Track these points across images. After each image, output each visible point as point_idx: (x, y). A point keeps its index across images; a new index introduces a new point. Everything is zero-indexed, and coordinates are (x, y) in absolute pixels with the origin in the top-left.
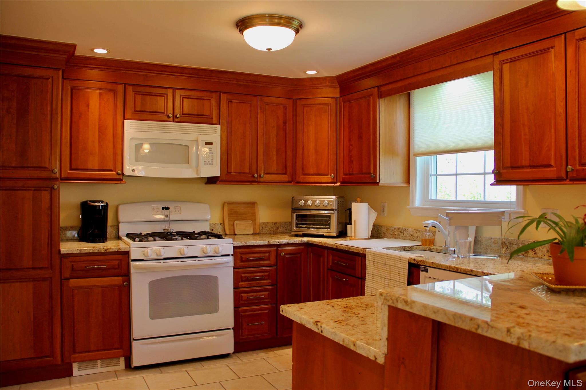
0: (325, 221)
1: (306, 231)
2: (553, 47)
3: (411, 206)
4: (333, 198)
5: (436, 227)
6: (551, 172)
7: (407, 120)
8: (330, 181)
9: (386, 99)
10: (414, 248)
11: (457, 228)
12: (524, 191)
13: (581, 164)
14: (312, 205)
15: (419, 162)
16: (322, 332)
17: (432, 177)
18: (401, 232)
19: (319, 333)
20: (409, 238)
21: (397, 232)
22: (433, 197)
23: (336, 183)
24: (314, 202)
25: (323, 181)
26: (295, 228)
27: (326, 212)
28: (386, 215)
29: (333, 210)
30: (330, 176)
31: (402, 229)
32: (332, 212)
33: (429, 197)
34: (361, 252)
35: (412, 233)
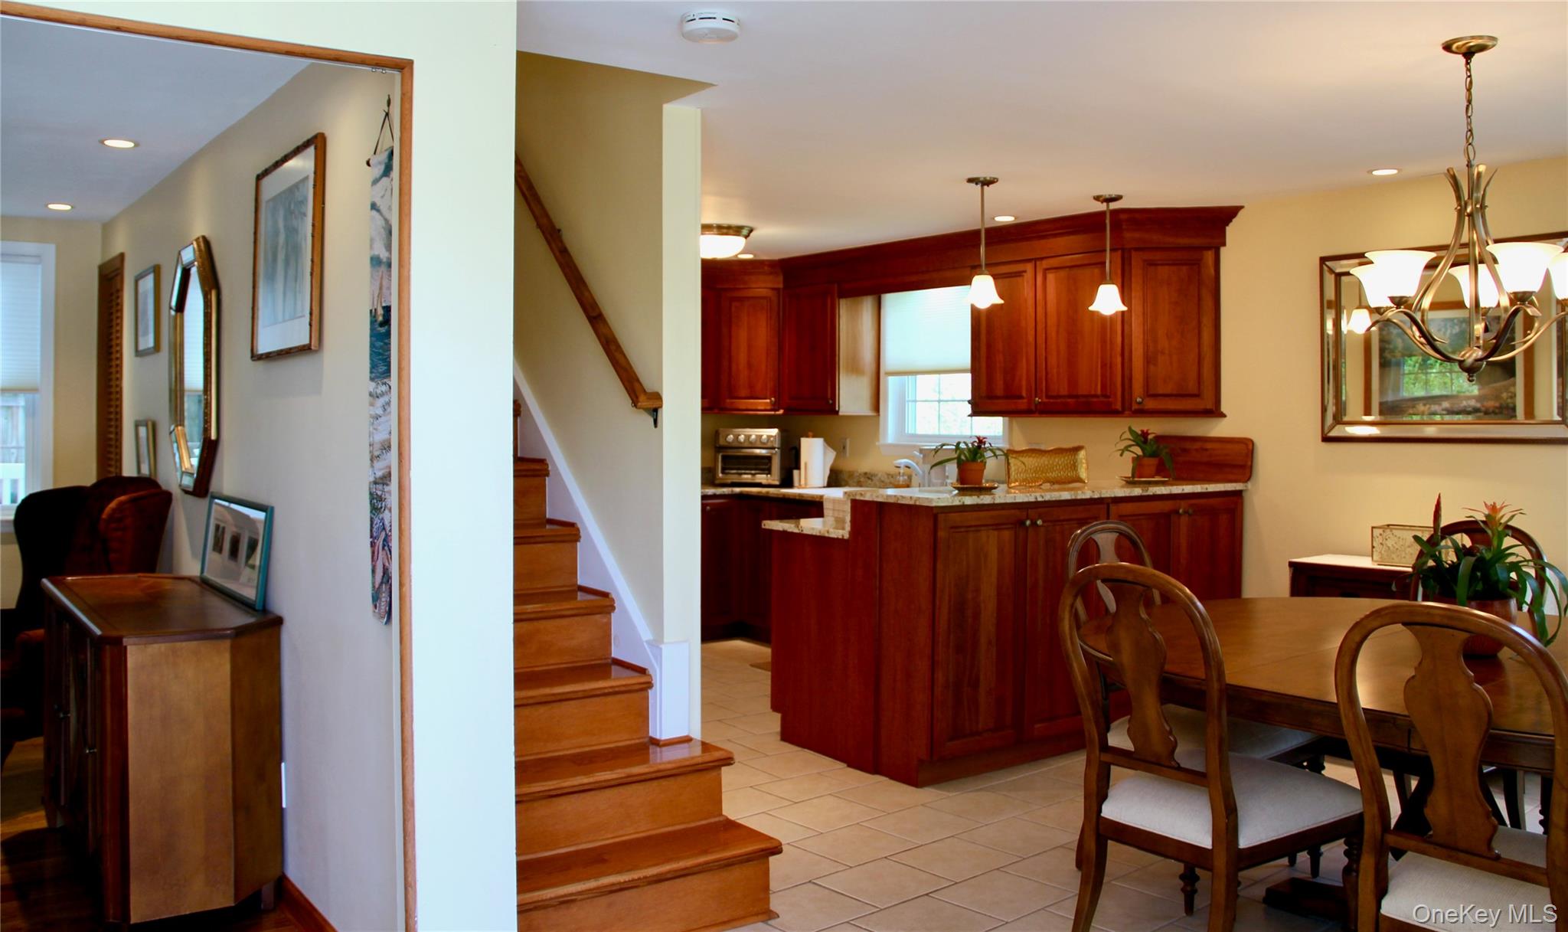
0: (762, 464)
1: (735, 478)
2: (1025, 272)
3: (882, 441)
4: (774, 432)
5: (910, 468)
6: (1022, 404)
7: (876, 326)
8: (769, 408)
9: (848, 299)
12: (1010, 423)
13: (1047, 397)
14: (745, 440)
15: (892, 386)
16: (802, 531)
17: (910, 403)
18: (869, 478)
21: (863, 478)
22: (910, 431)
23: (778, 410)
24: (748, 437)
25: (760, 408)
26: (720, 475)
27: (763, 452)
28: (848, 454)
29: (774, 448)
30: (768, 401)
31: (870, 474)
32: (774, 451)
33: (905, 430)
34: (817, 500)
35: (882, 479)
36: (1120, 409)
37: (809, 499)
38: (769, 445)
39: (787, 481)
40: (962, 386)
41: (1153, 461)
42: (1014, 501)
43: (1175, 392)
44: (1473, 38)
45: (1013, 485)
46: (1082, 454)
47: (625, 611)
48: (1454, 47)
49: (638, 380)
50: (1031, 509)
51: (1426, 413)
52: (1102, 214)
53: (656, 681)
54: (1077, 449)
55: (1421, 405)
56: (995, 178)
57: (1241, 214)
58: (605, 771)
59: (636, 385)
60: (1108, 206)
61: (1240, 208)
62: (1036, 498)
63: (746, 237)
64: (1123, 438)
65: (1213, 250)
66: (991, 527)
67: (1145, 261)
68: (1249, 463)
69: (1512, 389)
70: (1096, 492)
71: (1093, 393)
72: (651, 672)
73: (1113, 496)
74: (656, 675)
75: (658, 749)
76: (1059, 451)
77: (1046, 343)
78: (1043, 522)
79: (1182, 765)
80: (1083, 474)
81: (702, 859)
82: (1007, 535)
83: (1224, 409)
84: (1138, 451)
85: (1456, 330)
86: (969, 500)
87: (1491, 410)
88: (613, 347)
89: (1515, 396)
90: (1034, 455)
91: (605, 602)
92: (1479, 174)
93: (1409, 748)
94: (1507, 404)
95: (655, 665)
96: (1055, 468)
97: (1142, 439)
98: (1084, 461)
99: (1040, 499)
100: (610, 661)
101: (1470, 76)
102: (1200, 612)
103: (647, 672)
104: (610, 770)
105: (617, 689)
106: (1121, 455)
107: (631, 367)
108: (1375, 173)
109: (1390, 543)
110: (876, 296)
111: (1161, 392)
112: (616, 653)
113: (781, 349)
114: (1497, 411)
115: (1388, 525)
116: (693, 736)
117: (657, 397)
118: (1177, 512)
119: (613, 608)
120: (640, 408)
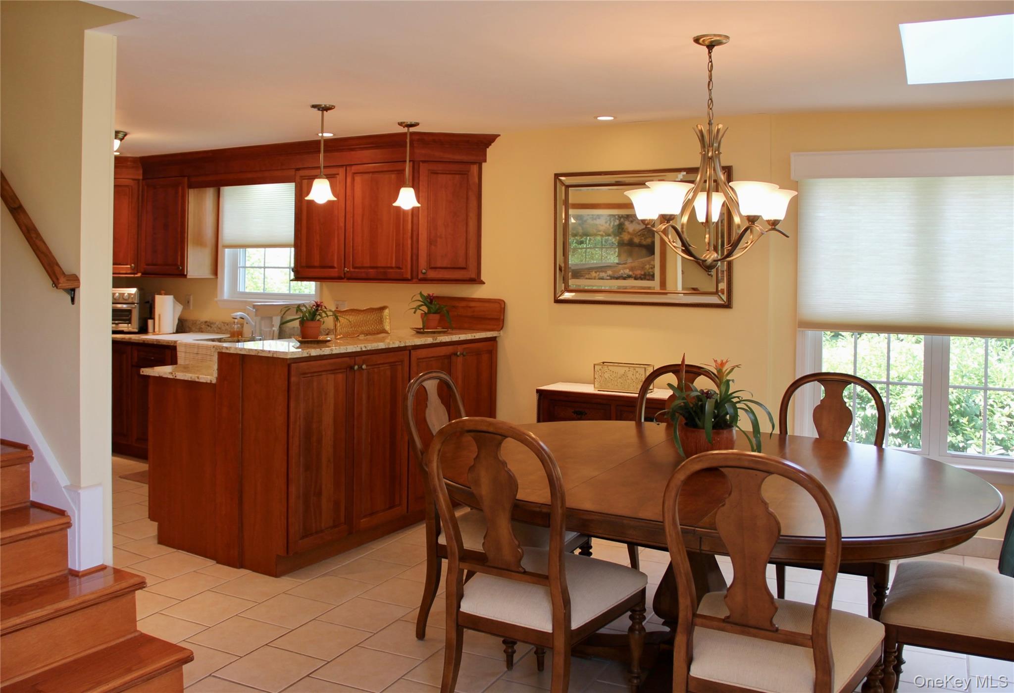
0: (124, 316)
2: (338, 174)
3: (219, 298)
4: (134, 290)
5: (243, 319)
6: (334, 272)
7: (216, 210)
8: (129, 272)
9: (196, 189)
10: (223, 340)
11: (262, 318)
12: (321, 286)
13: (354, 267)
15: (227, 254)
16: (176, 377)
17: (241, 269)
18: (208, 326)
19: (174, 378)
20: (216, 331)
21: (204, 326)
22: (241, 290)
23: (136, 274)
25: (122, 272)
27: (125, 306)
28: (191, 308)
29: (134, 303)
30: (129, 266)
31: (209, 322)
32: (133, 306)
33: (237, 290)
34: (172, 344)
35: (219, 326)
36: (410, 278)
37: (165, 344)
38: (130, 301)
39: (143, 330)
40: (287, 257)
41: (437, 317)
42: (346, 352)
43: (449, 266)
44: (715, 35)
45: (339, 337)
46: (386, 312)
47: (43, 460)
48: (701, 41)
49: (58, 265)
50: (357, 356)
51: (597, 278)
52: (405, 134)
53: (75, 521)
54: (383, 309)
55: (594, 272)
56: (333, 106)
57: (498, 139)
58: (36, 609)
59: (56, 268)
60: (408, 130)
61: (496, 136)
62: (361, 349)
63: (121, 140)
64: (413, 300)
65: (478, 164)
66: (329, 372)
67: (429, 170)
68: (502, 318)
69: (652, 263)
70: (402, 343)
71: (389, 265)
72: (69, 513)
73: (413, 344)
74: (74, 516)
75: (77, 580)
76: (371, 310)
77: (353, 227)
78: (367, 366)
79: (527, 570)
80: (387, 328)
81: (128, 678)
82: (340, 377)
83: (483, 277)
84: (425, 308)
85: (617, 222)
86: (314, 352)
87: (639, 276)
88: (34, 236)
89: (654, 267)
90: (353, 314)
91: (24, 454)
92: (718, 130)
93: (701, 550)
94: (649, 272)
95: (74, 507)
96: (368, 323)
97: (430, 300)
98: (387, 317)
99: (364, 349)
100: (28, 504)
101: (711, 62)
102: (546, 453)
103: (66, 513)
104: (40, 608)
105: (41, 532)
106: (415, 313)
107: (50, 252)
108: (599, 118)
109: (607, 375)
110: (216, 188)
111: (439, 265)
112: (34, 497)
113: (139, 226)
114: (642, 277)
115: (603, 363)
116: (107, 563)
117: (75, 279)
118: (455, 354)
119: (31, 458)
120: (60, 289)
